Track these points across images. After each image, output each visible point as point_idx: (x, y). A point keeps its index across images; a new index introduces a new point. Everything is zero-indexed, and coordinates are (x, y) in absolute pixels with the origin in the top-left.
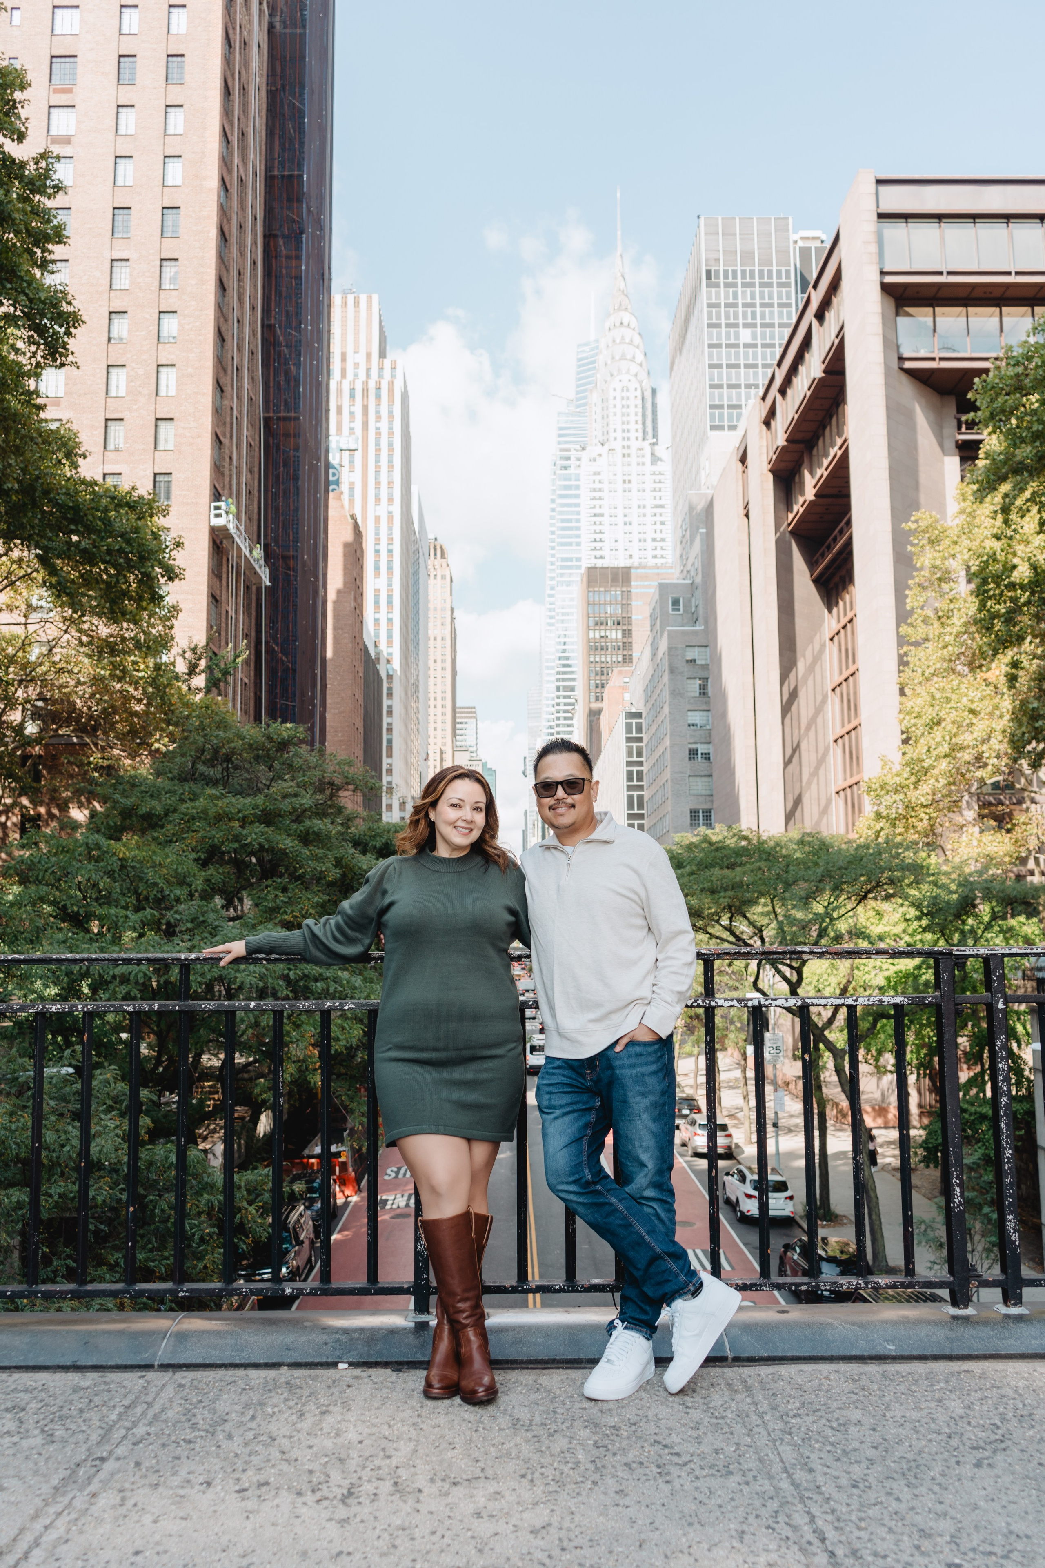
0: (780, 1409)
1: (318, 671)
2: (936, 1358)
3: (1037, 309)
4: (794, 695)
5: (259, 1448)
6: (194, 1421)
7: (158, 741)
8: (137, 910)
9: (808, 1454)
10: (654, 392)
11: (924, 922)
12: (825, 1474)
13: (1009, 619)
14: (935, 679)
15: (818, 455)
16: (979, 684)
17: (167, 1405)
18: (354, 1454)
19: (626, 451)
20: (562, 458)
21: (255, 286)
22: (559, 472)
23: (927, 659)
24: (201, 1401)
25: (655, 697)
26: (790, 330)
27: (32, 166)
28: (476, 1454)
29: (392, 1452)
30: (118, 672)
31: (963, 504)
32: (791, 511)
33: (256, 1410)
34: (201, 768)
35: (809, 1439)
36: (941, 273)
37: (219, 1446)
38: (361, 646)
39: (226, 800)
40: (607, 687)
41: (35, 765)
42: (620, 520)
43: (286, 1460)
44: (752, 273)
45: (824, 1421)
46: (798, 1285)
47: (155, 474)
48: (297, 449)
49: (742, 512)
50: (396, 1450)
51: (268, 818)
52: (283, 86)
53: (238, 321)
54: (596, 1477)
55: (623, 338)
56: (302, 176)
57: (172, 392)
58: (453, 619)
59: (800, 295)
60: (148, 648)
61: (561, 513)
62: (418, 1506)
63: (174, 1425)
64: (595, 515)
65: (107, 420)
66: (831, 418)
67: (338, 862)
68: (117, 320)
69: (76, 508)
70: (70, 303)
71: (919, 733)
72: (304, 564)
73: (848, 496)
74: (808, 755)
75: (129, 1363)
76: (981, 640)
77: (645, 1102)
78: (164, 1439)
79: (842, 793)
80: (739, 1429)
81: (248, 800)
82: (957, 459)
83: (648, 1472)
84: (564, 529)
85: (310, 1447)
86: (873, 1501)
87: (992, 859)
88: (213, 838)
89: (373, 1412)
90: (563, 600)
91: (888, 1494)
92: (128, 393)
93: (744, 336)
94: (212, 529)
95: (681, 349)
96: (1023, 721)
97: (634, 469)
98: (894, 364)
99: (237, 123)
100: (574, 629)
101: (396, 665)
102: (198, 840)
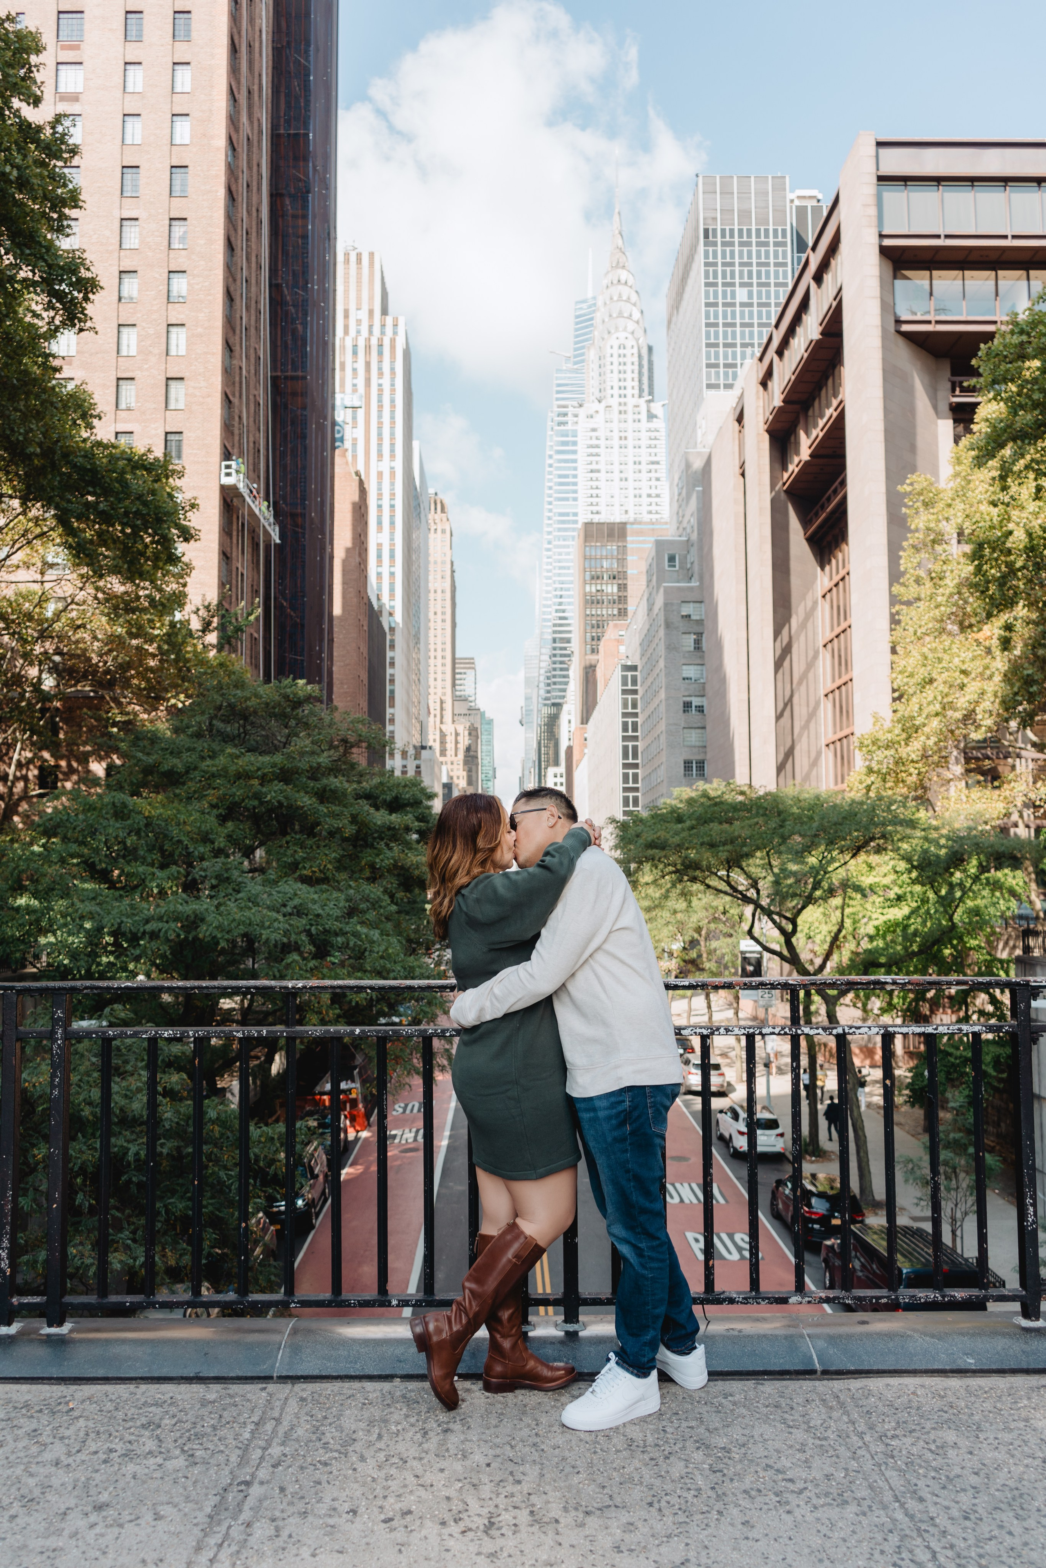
0: (877, 1429)
1: (326, 626)
2: (1014, 1372)
3: (1033, 273)
4: (787, 650)
5: (393, 1471)
6: (324, 1440)
7: (174, 697)
8: (162, 867)
9: (915, 1480)
10: (650, 349)
11: (914, 874)
12: (936, 1504)
13: (1002, 582)
14: (928, 639)
15: (814, 416)
16: (971, 644)
17: (295, 1421)
18: (485, 1478)
19: (622, 408)
20: (559, 415)
22: (557, 428)
23: (919, 618)
24: (325, 1418)
25: (650, 651)
26: (787, 293)
27: (48, 131)
28: (600, 1480)
29: (522, 1477)
30: (134, 630)
31: (959, 469)
32: (787, 471)
33: (381, 1428)
34: (218, 724)
35: (912, 1463)
36: (938, 237)
37: (355, 1470)
38: (364, 599)
39: (246, 759)
40: (603, 640)
41: (52, 717)
42: (616, 476)
43: (423, 1486)
44: (749, 232)
45: (922, 1443)
46: (878, 1298)
47: (166, 434)
48: (304, 408)
49: (738, 471)
50: (524, 1474)
51: (286, 776)
52: (289, 43)
53: (247, 282)
54: (720, 1506)
55: (620, 296)
56: (308, 135)
57: (182, 351)
58: (453, 572)
59: (796, 258)
60: (163, 606)
61: (558, 468)
62: (559, 1539)
63: (306, 1445)
64: (592, 471)
65: (118, 379)
66: (827, 379)
67: (354, 819)
68: (127, 280)
69: (94, 471)
70: (88, 269)
71: (911, 690)
72: (312, 519)
73: (843, 458)
74: (800, 710)
75: (249, 1374)
76: (974, 603)
78: (301, 1461)
79: (831, 746)
80: (842, 1450)
81: (267, 759)
82: (951, 422)
83: (767, 1501)
84: (561, 484)
85: (442, 1470)
86: (987, 1536)
87: (982, 816)
88: (234, 795)
89: (493, 1430)
90: (560, 554)
91: (1001, 1527)
92: (139, 352)
93: (741, 295)
94: (223, 488)
95: (678, 308)
96: (1018, 684)
97: (630, 426)
98: (892, 327)
99: (243, 81)
100: (571, 582)
101: (398, 618)
102: (219, 797)
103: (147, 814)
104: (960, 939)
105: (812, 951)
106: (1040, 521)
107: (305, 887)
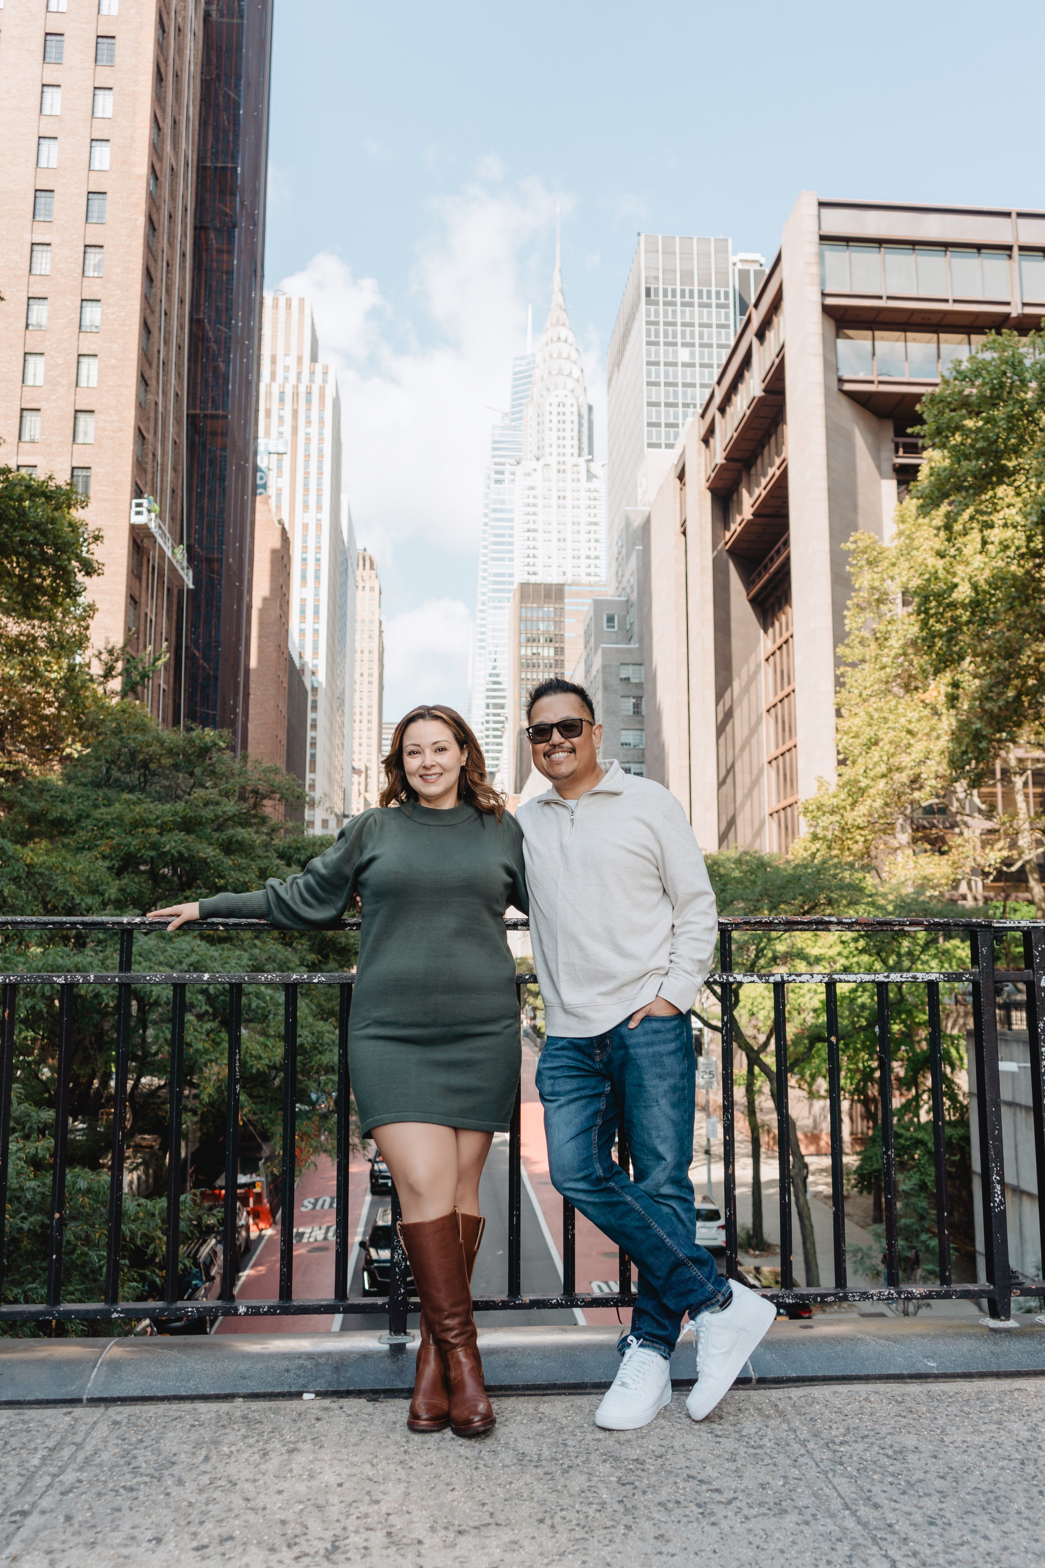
0: (823, 1436)
1: (241, 679)
2: (982, 1375)
3: (973, 337)
4: (729, 715)
5: (217, 1495)
6: (135, 1464)
7: (69, 746)
9: (869, 1487)
10: (590, 408)
11: (862, 943)
12: (894, 1510)
13: (951, 636)
14: (873, 699)
15: (756, 475)
16: (916, 705)
17: (101, 1446)
18: (334, 1499)
19: (561, 467)
20: (496, 472)
21: (183, 278)
22: (492, 485)
23: (864, 680)
24: (141, 1441)
26: (729, 351)
28: (481, 1496)
29: (381, 1497)
30: (28, 673)
31: (902, 526)
32: (729, 530)
33: (210, 1450)
34: (116, 774)
35: (865, 1469)
36: (880, 298)
37: (168, 1494)
38: (286, 655)
39: (145, 806)
42: (554, 536)
43: (252, 1509)
44: (691, 292)
45: (877, 1448)
47: (73, 468)
48: (224, 449)
49: (679, 529)
50: (384, 1493)
51: (189, 825)
52: (218, 76)
53: (166, 314)
54: (628, 1520)
55: (560, 353)
56: (236, 168)
57: (94, 383)
58: (381, 632)
59: (738, 317)
60: (62, 647)
61: (493, 527)
63: (110, 1470)
64: (529, 531)
65: (22, 410)
66: (770, 437)
68: (35, 307)
71: (856, 752)
72: (229, 567)
73: (786, 516)
74: (742, 777)
75: (52, 1397)
76: (920, 662)
77: (664, 1086)
78: (99, 1487)
79: (775, 815)
80: (781, 1459)
81: (167, 807)
82: (894, 482)
83: (687, 1513)
84: (496, 543)
85: (280, 1492)
86: (958, 1541)
87: (929, 880)
88: (129, 845)
89: (351, 1448)
90: (494, 616)
91: (974, 1531)
92: (47, 381)
93: (684, 355)
94: (133, 528)
95: (618, 366)
96: (967, 740)
97: (569, 485)
98: (834, 385)
99: (169, 110)
100: (506, 645)
101: (322, 677)
102: (112, 848)
103: (28, 861)
104: (909, 1013)
105: (755, 1027)
106: (984, 577)
107: (203, 943)
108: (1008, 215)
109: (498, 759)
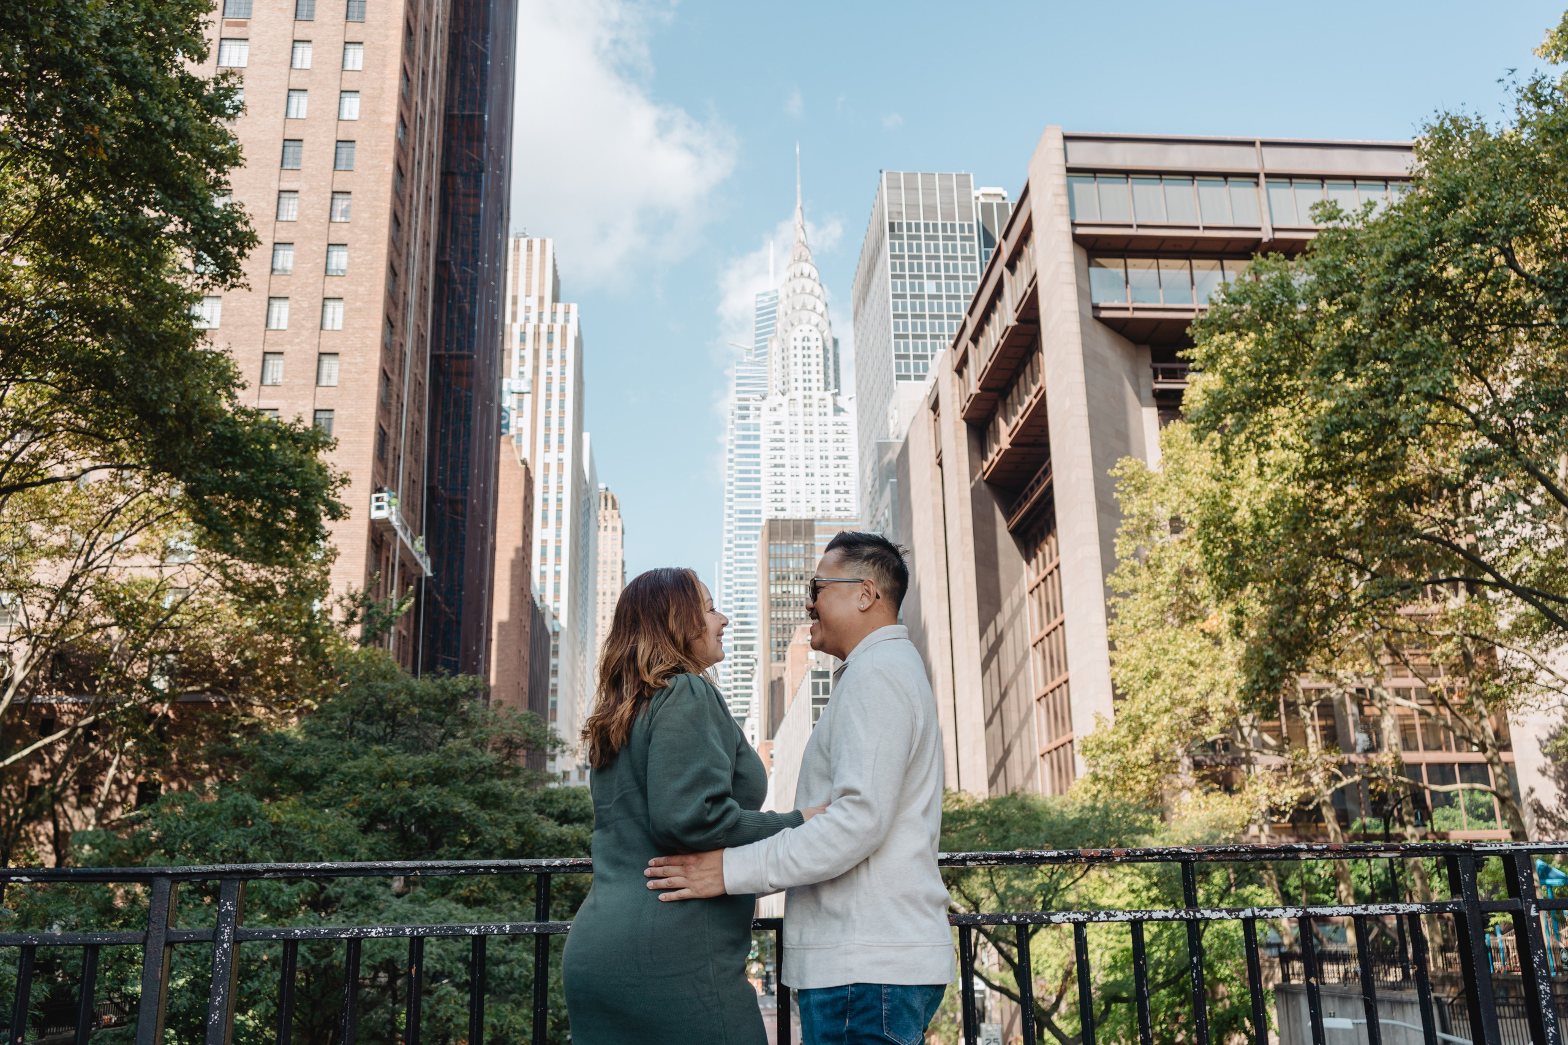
3: (1225, 262)
4: (994, 649)
10: (835, 342)
11: (1154, 892)
13: (1229, 562)
14: (1149, 630)
15: (1012, 404)
16: (1195, 635)
19: (807, 401)
20: (740, 408)
22: (737, 421)
23: (1138, 610)
27: (211, 87)
31: (1169, 451)
32: (986, 460)
34: (362, 726)
36: (1131, 226)
38: (528, 598)
39: (395, 758)
40: (791, 645)
41: (161, 725)
42: (802, 471)
44: (935, 226)
47: (316, 411)
48: (469, 388)
49: (934, 461)
51: (441, 777)
52: (466, 29)
55: (803, 288)
56: (483, 116)
57: (338, 326)
59: (983, 249)
60: (302, 593)
61: (739, 464)
64: (776, 466)
65: (265, 353)
66: (1025, 366)
67: (520, 828)
68: (279, 252)
69: (235, 439)
70: (247, 224)
71: (1136, 686)
72: (473, 508)
73: (1046, 445)
74: (1013, 717)
79: (1046, 756)
81: (420, 758)
82: (1155, 410)
84: (742, 480)
87: (1222, 821)
88: (380, 800)
90: (742, 554)
92: (291, 325)
93: (930, 287)
95: (864, 299)
96: (1255, 670)
97: (816, 419)
98: (1089, 313)
99: (417, 62)
100: (755, 584)
101: (563, 621)
102: (361, 804)
103: (275, 819)
106: (1262, 499)
107: (460, 906)
108: (1252, 144)
109: (747, 703)
